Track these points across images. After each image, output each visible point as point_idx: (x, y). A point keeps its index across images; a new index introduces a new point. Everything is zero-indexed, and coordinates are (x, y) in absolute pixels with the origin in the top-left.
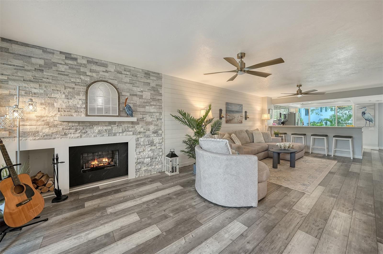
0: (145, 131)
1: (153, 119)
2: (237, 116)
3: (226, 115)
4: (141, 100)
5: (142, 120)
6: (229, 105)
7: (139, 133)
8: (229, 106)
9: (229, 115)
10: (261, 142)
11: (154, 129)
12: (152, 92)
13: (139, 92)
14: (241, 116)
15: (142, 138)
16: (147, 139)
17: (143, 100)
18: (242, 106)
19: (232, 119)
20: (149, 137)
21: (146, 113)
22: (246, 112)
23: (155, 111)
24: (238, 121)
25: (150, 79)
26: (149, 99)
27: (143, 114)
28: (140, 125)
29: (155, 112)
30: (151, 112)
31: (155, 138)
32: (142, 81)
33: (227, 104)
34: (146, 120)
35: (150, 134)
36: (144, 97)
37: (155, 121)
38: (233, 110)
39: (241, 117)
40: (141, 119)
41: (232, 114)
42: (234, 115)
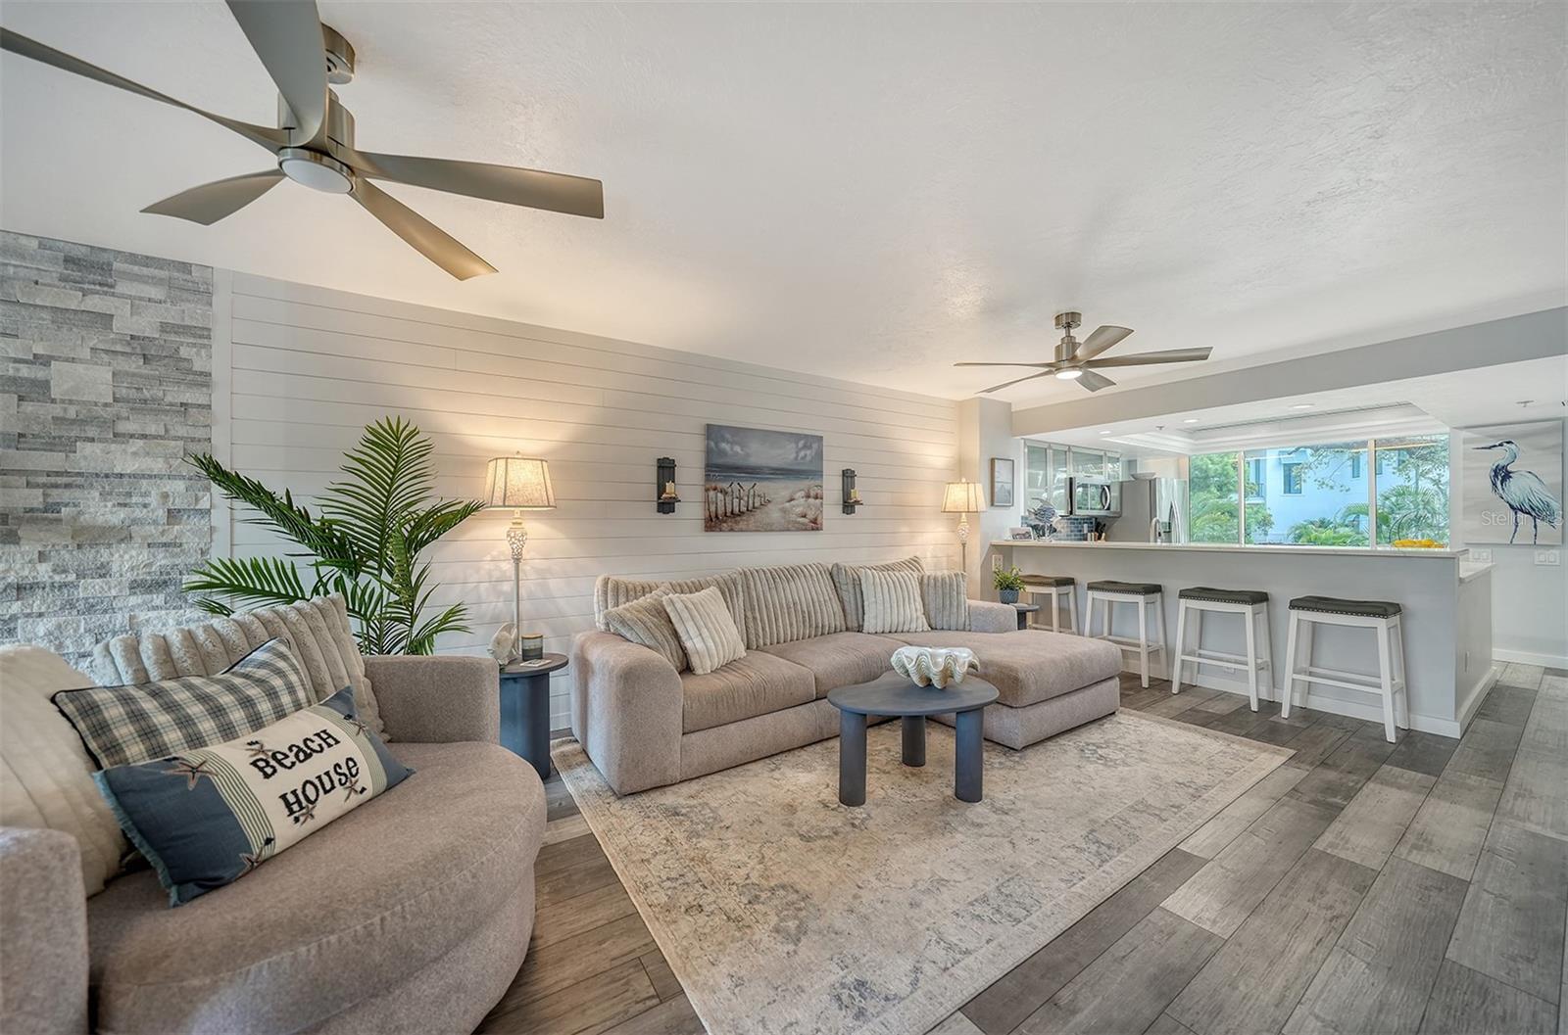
0: (72, 577)
1: (139, 513)
2: (785, 494)
3: (707, 490)
4: (30, 408)
5: (46, 519)
6: (724, 440)
7: (19, 588)
8: (724, 445)
9: (724, 492)
10: (906, 629)
11: (150, 565)
12: (134, 365)
13: (16, 361)
14: (808, 497)
15: (41, 615)
16: (83, 622)
17: (57, 410)
18: (815, 446)
19: (744, 509)
20: (105, 611)
21: (79, 480)
22: (848, 476)
23: (158, 466)
24: (793, 517)
25: (113, 295)
26: (106, 405)
27: (56, 486)
28: (29, 548)
29: (150, 477)
30: (121, 476)
31: (152, 614)
32: (38, 302)
33: (712, 432)
34: (82, 518)
35: (114, 592)
36: (55, 393)
37: (155, 522)
38: (754, 461)
39: (811, 500)
40: (32, 510)
41: (747, 486)
42: (762, 487)
